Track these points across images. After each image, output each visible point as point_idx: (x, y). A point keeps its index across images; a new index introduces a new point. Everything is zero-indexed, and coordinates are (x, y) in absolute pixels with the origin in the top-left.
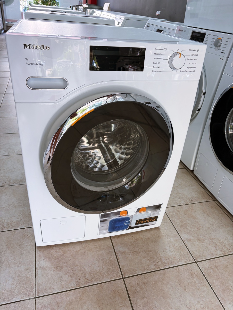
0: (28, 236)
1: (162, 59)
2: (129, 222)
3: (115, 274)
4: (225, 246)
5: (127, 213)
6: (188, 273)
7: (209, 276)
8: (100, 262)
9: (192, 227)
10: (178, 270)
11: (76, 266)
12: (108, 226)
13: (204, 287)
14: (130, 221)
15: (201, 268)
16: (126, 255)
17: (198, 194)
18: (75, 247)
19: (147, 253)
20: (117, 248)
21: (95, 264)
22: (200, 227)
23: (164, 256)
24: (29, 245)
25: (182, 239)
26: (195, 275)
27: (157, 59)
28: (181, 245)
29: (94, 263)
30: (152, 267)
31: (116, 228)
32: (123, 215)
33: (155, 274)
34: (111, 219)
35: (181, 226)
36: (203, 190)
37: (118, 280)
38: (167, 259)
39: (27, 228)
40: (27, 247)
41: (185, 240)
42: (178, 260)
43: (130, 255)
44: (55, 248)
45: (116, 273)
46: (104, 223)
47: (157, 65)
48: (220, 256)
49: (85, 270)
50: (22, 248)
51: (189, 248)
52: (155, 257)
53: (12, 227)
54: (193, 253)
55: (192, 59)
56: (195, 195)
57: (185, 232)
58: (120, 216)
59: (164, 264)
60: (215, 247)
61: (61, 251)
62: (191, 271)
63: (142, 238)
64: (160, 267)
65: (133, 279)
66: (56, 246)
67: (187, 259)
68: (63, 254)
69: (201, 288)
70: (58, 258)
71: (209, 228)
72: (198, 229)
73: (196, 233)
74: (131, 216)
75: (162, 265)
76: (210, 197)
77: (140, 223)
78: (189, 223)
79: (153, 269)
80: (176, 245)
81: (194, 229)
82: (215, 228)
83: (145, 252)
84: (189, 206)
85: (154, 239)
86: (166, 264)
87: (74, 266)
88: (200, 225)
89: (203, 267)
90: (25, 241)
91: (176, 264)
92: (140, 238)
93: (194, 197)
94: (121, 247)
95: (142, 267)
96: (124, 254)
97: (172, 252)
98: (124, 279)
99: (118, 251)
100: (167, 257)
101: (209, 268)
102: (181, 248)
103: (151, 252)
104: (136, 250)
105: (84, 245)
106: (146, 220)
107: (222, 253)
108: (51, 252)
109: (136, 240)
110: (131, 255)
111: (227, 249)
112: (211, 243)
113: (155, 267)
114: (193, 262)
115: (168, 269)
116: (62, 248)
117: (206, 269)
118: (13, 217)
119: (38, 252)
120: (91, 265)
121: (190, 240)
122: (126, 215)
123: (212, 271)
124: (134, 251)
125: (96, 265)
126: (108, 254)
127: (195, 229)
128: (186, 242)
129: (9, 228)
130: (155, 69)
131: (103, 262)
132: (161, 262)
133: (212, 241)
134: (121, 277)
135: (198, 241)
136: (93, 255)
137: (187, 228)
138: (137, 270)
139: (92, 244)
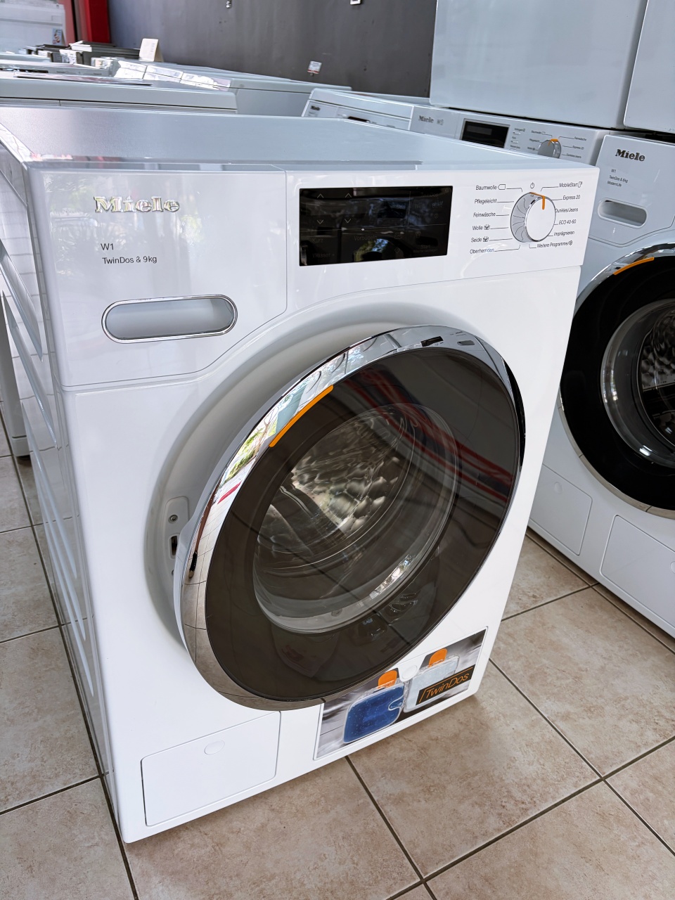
0: (83, 815)
1: (494, 214)
2: (401, 701)
3: (395, 875)
4: (658, 712)
5: (398, 676)
6: (594, 815)
7: (648, 810)
8: (340, 847)
9: (560, 675)
10: (564, 815)
11: (270, 880)
12: (344, 727)
13: (645, 847)
14: (403, 698)
15: (622, 794)
16: (409, 805)
17: (544, 576)
18: (248, 817)
19: (465, 783)
20: (378, 787)
21: (326, 858)
22: (582, 672)
23: (513, 781)
24: (97, 845)
25: (546, 717)
26: (612, 819)
27: (483, 215)
28: (548, 737)
29: (324, 855)
30: (494, 825)
31: (366, 726)
32: (385, 686)
33: (508, 842)
34: (353, 705)
35: (532, 679)
36: (553, 562)
37: (410, 892)
38: (526, 788)
39: (73, 786)
40: (92, 852)
41: (553, 718)
42: (554, 784)
43: (419, 801)
44: (185, 835)
45: (397, 869)
46: (332, 721)
47: (482, 234)
48: (657, 745)
49: (302, 883)
50: (76, 859)
51: (573, 740)
52: (493, 792)
53: (20, 796)
54: (586, 752)
55: (567, 211)
56: (538, 578)
57: (546, 694)
58: (377, 688)
59: (523, 806)
60: (637, 722)
61: (210, 841)
62: (598, 809)
63: (437, 739)
64: (514, 817)
65: (449, 874)
66: (187, 828)
67: (577, 774)
68: (217, 848)
69: (638, 852)
70: (206, 868)
71: (603, 669)
72: (577, 679)
73: (576, 691)
74: (407, 682)
75: (518, 811)
76: (577, 578)
77: (430, 697)
78: (547, 665)
79: (499, 830)
80: (536, 740)
81: (568, 681)
82: (619, 667)
83: (461, 783)
84: (534, 615)
85: (473, 736)
86: (529, 806)
87: (265, 880)
88: (577, 664)
89: (625, 789)
90: (81, 833)
91: (553, 798)
92: (432, 740)
93: (538, 587)
94: (387, 784)
95: (467, 830)
96: (403, 801)
97: (532, 764)
98: (428, 883)
99: (382, 798)
100: (524, 781)
101: (642, 787)
102: (552, 747)
103: (477, 778)
104: (433, 781)
105: (275, 800)
106: (445, 683)
107: (658, 735)
108: (176, 852)
109: (423, 749)
110: (423, 802)
111: (667, 720)
112: (623, 713)
113: (501, 822)
114: (594, 780)
115: (538, 819)
116: (207, 828)
117: (634, 792)
118: (13, 758)
119: (136, 862)
120: (315, 863)
121: (566, 717)
122: (393, 683)
123: (651, 794)
124: (429, 784)
125: (333, 861)
126: (357, 813)
127: (571, 680)
128: (559, 725)
129: (11, 800)
130: (477, 246)
131: (350, 845)
132: (513, 802)
133: (623, 706)
134: (415, 879)
135: (589, 714)
136: (312, 830)
137: (548, 681)
138: (454, 846)
139: (297, 791)
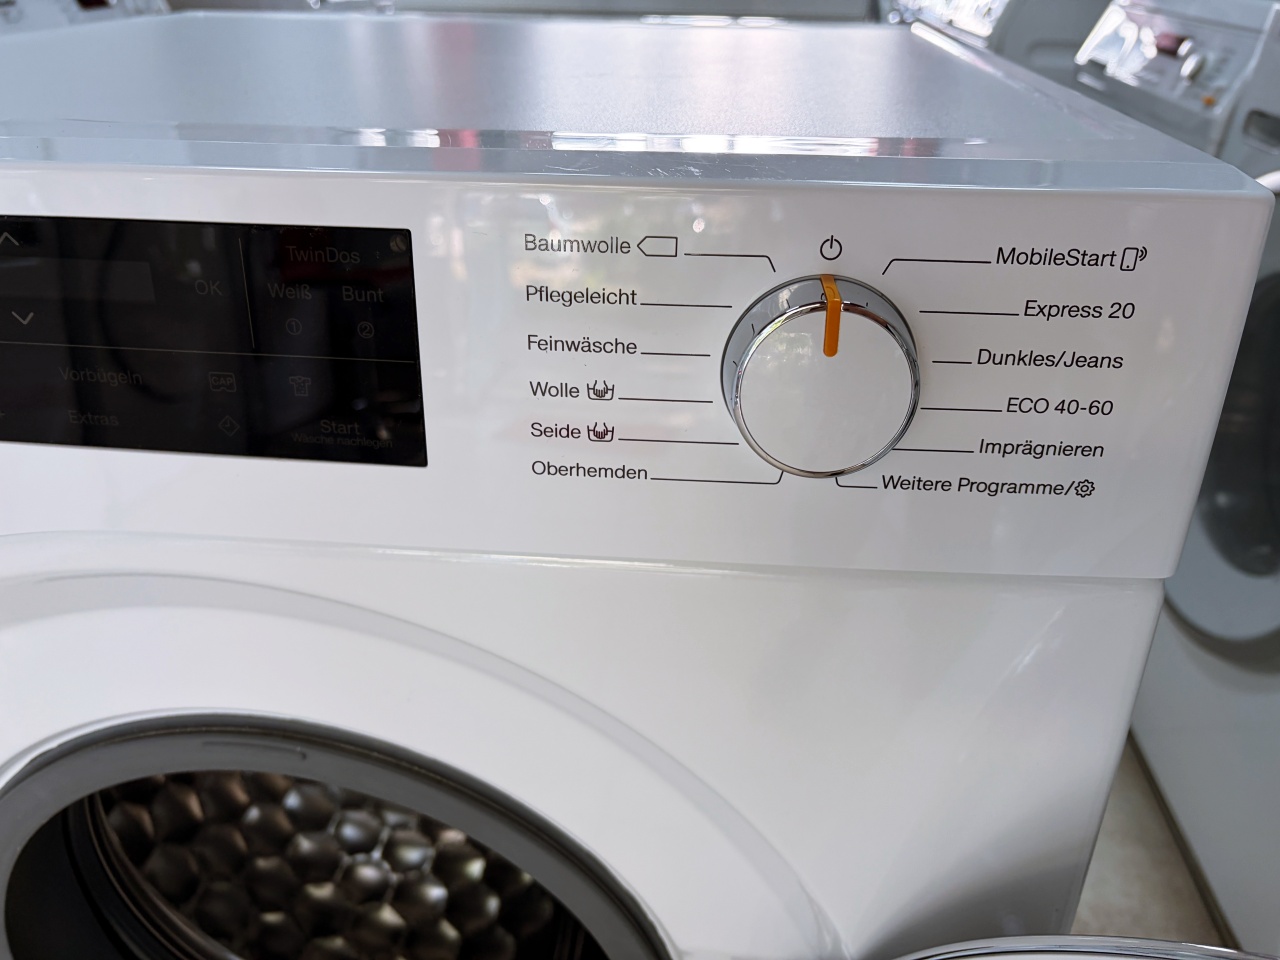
1: (630, 348)
27: (573, 346)
47: (584, 412)
55: (1051, 361)
